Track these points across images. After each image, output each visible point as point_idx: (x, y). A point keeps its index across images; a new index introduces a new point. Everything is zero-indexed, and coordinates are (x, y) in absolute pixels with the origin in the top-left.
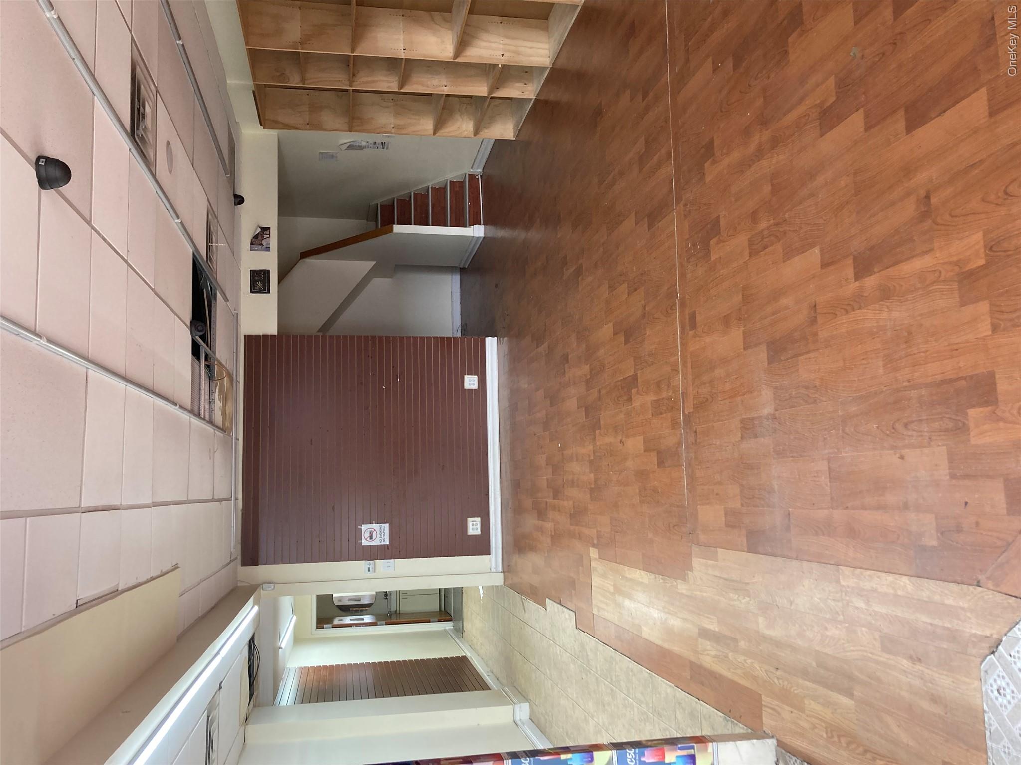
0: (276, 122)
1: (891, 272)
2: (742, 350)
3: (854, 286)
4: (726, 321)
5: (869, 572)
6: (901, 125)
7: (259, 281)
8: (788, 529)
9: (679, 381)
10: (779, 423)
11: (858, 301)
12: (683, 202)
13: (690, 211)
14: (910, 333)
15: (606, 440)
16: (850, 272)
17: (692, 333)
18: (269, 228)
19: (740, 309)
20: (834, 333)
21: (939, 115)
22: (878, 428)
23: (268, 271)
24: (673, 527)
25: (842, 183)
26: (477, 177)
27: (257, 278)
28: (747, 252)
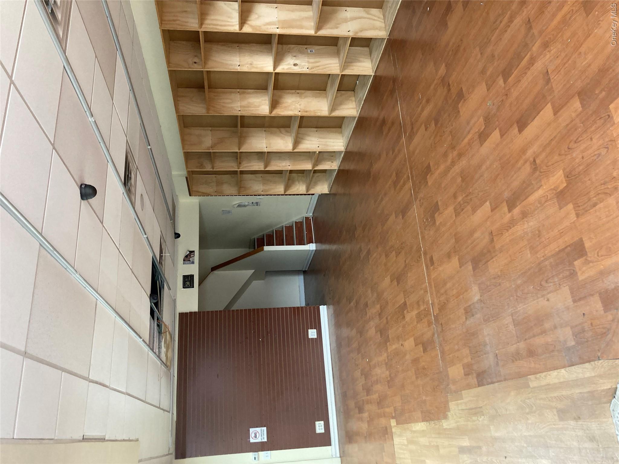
0: (198, 192)
1: (524, 203)
2: (459, 269)
3: (509, 216)
4: (449, 256)
5: (544, 374)
6: (516, 130)
7: (188, 281)
8: (497, 364)
9: (429, 298)
10: (484, 303)
11: (512, 223)
12: (418, 200)
13: (422, 203)
14: (539, 231)
15: (393, 347)
16: (506, 209)
17: (432, 268)
18: (194, 251)
19: (455, 247)
20: (503, 243)
21: (532, 121)
22: (533, 288)
23: (193, 275)
24: (436, 388)
25: (495, 166)
26: (310, 218)
27: (186, 280)
28: (454, 216)
